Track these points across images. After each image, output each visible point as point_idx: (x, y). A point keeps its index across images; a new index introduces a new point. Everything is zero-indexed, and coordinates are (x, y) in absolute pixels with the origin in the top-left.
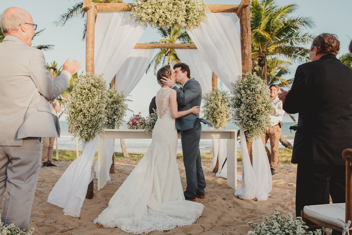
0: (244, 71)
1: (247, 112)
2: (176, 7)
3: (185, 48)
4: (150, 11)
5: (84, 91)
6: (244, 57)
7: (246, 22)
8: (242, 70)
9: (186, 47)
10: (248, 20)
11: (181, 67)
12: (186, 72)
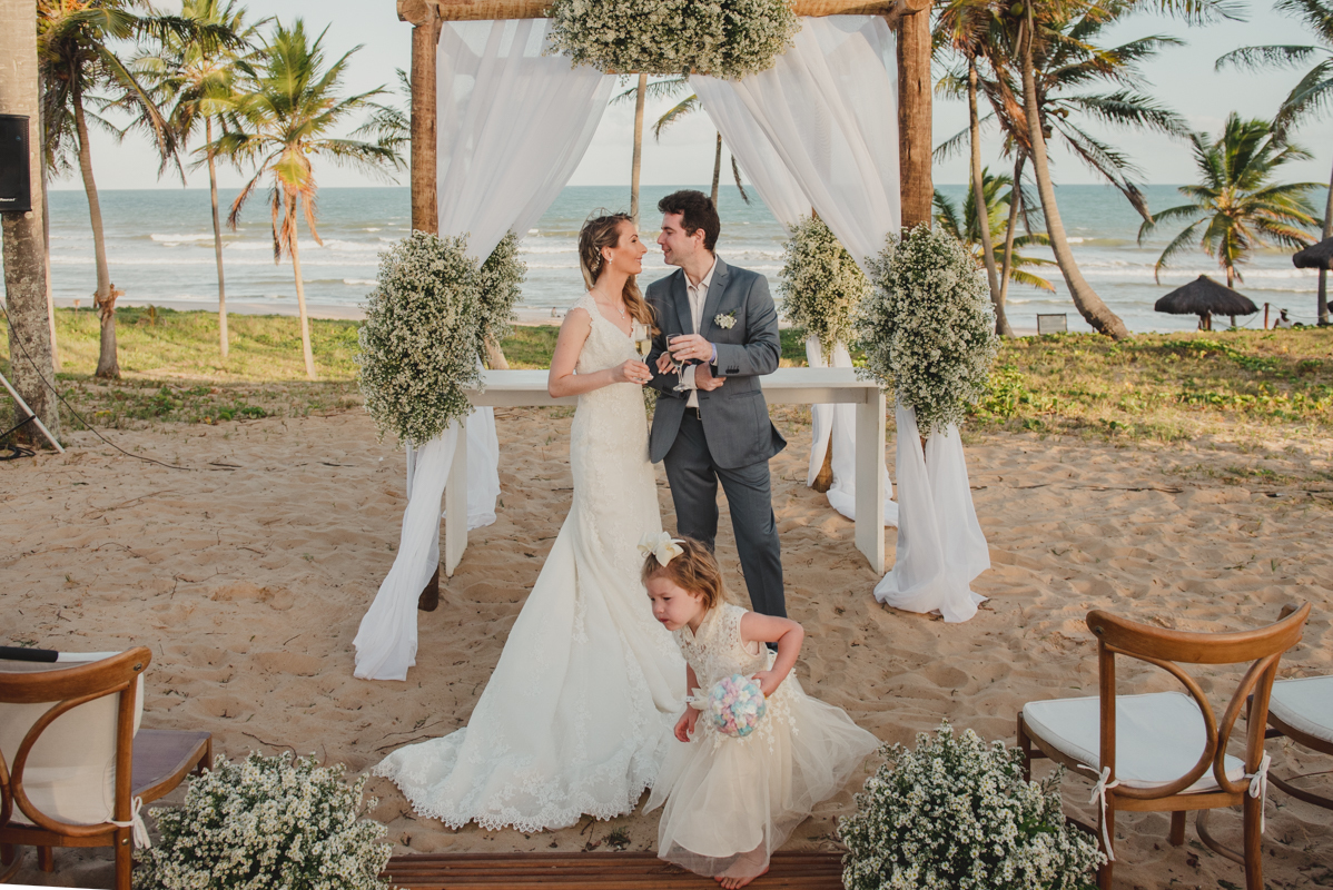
1: (913, 353)
2: (692, 22)
4: (611, 36)
5: (413, 296)
6: (909, 171)
7: (916, 61)
10: (923, 53)
11: (683, 212)
12: (701, 232)
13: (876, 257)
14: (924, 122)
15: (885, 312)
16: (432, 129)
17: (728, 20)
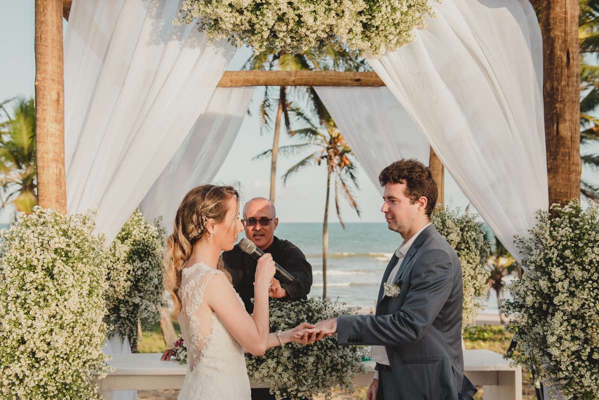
3: (346, 85)
7: (565, 32)
9: (350, 82)
10: (572, 23)
11: (406, 182)
13: (527, 236)
14: (573, 95)
15: (540, 293)
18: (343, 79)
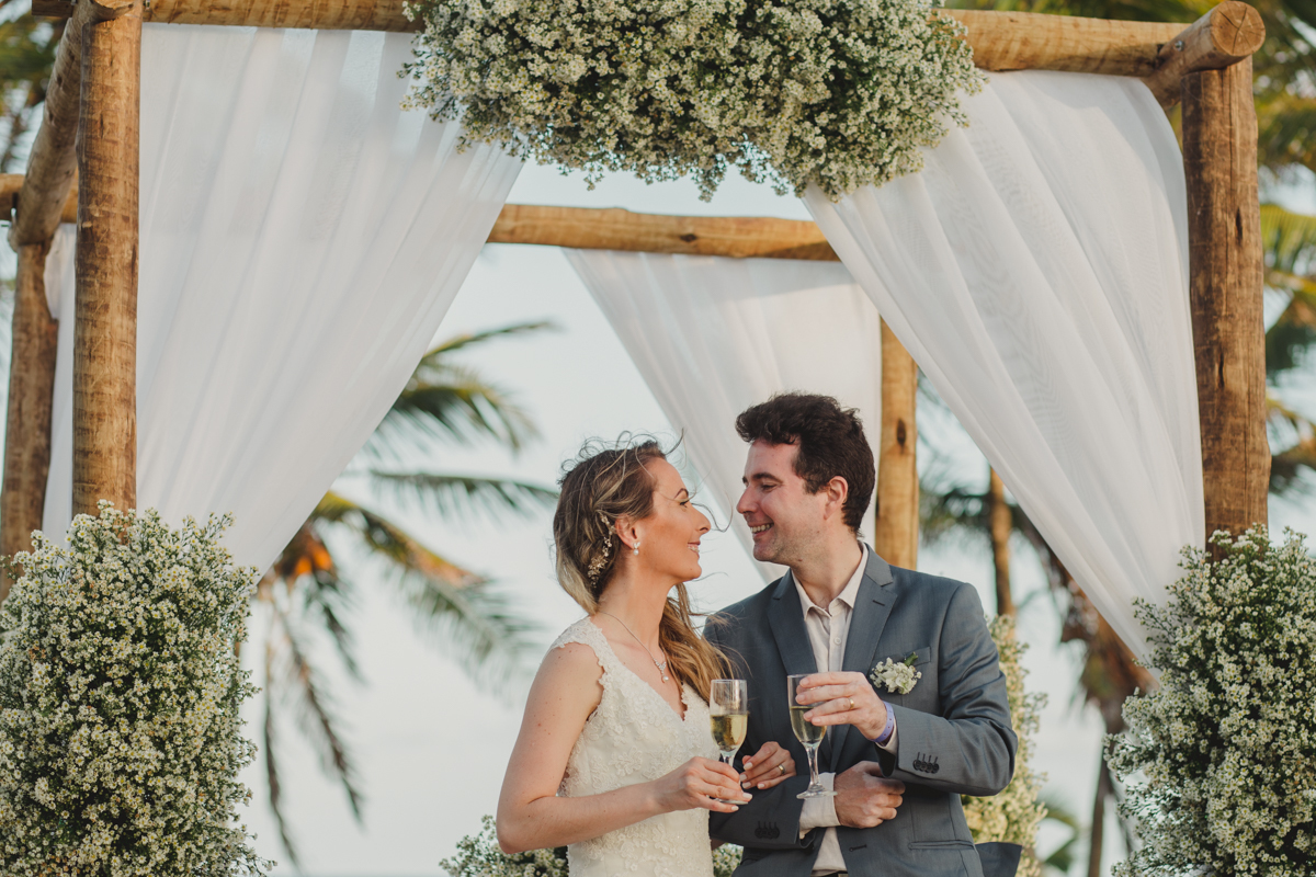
0: (1216, 516)
1: (1258, 806)
3: (654, 249)
6: (1221, 413)
7: (1231, 173)
8: (1207, 504)
9: (668, 241)
10: (1244, 154)
11: (797, 440)
12: (840, 485)
14: (1251, 306)
16: (133, 266)
17: (839, 51)
18: (648, 234)
